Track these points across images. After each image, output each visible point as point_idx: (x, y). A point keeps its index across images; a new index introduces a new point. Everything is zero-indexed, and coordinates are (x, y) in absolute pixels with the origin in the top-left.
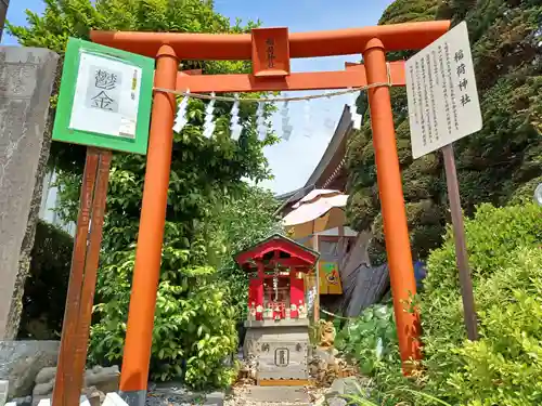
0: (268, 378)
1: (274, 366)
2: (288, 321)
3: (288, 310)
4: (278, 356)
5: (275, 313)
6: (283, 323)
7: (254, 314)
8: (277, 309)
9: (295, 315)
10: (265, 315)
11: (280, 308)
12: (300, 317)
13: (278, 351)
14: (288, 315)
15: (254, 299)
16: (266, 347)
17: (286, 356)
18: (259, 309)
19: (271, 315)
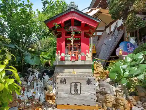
0: (65, 104)
1: (70, 95)
2: (79, 62)
3: (79, 56)
4: (73, 88)
5: (72, 57)
6: (77, 63)
7: (60, 58)
8: (73, 55)
9: (84, 59)
10: (66, 58)
11: (75, 55)
12: (87, 59)
13: (73, 84)
14: (80, 58)
15: (59, 49)
16: (63, 81)
17: (79, 88)
18: (63, 55)
19: (69, 58)
